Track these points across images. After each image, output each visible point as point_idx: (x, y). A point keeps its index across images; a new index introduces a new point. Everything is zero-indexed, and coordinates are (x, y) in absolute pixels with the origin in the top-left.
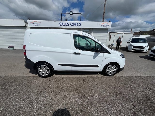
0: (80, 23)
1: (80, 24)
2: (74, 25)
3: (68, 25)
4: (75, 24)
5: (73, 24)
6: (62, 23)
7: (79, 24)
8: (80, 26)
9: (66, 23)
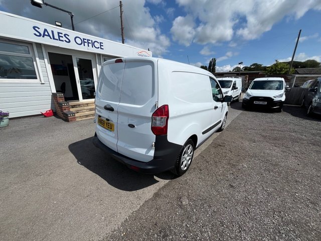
0: (101, 43)
1: (101, 46)
2: (86, 44)
3: (68, 41)
4: (88, 43)
5: (83, 42)
6: (45, 30)
7: (97, 45)
8: (101, 48)
9: (59, 33)
